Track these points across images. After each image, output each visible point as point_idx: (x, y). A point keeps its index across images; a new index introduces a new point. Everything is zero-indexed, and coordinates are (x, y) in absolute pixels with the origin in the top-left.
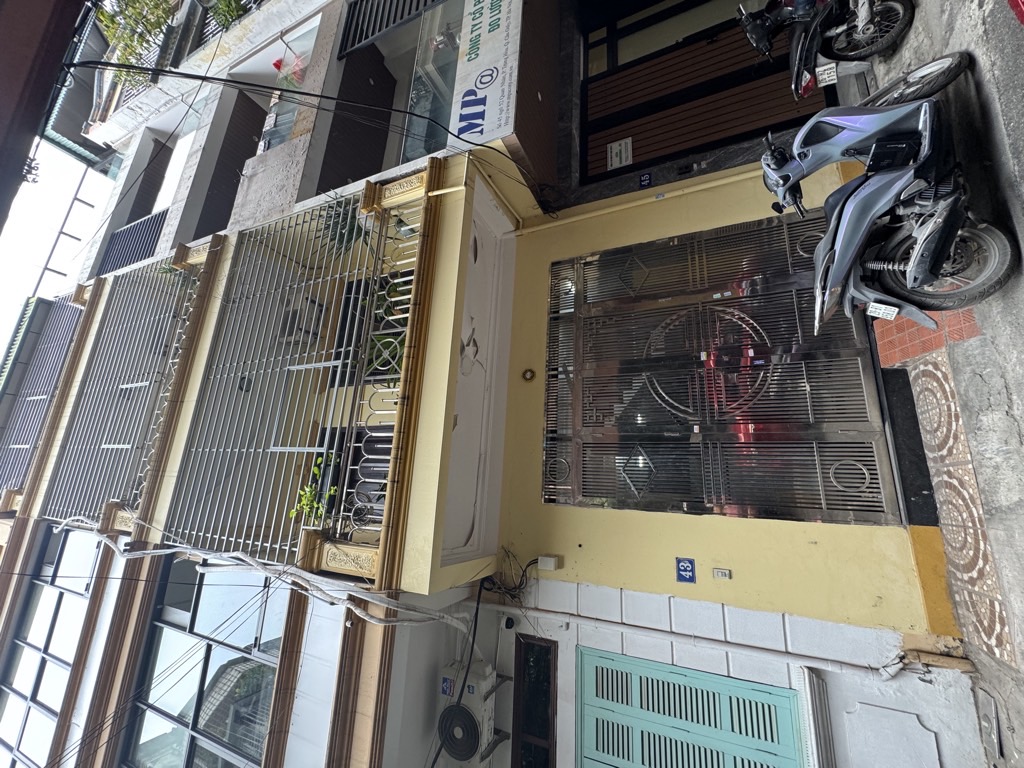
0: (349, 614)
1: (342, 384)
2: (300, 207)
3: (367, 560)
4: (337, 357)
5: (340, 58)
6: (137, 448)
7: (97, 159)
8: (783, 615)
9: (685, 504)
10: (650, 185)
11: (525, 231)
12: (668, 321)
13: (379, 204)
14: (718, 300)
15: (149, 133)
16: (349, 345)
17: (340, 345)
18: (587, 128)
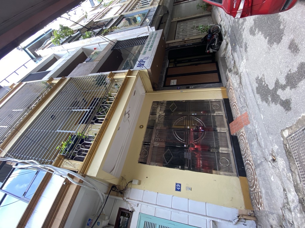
0: (66, 180)
1: (83, 123)
2: (90, 75)
3: (78, 165)
4: (89, 108)
5: (112, 50)
6: (9, 128)
7: (35, 58)
8: (206, 203)
9: (180, 167)
10: (179, 89)
11: (148, 94)
12: (180, 118)
13: (113, 77)
14: (193, 115)
15: (54, 55)
16: (93, 106)
17: (91, 106)
18: (167, 76)
